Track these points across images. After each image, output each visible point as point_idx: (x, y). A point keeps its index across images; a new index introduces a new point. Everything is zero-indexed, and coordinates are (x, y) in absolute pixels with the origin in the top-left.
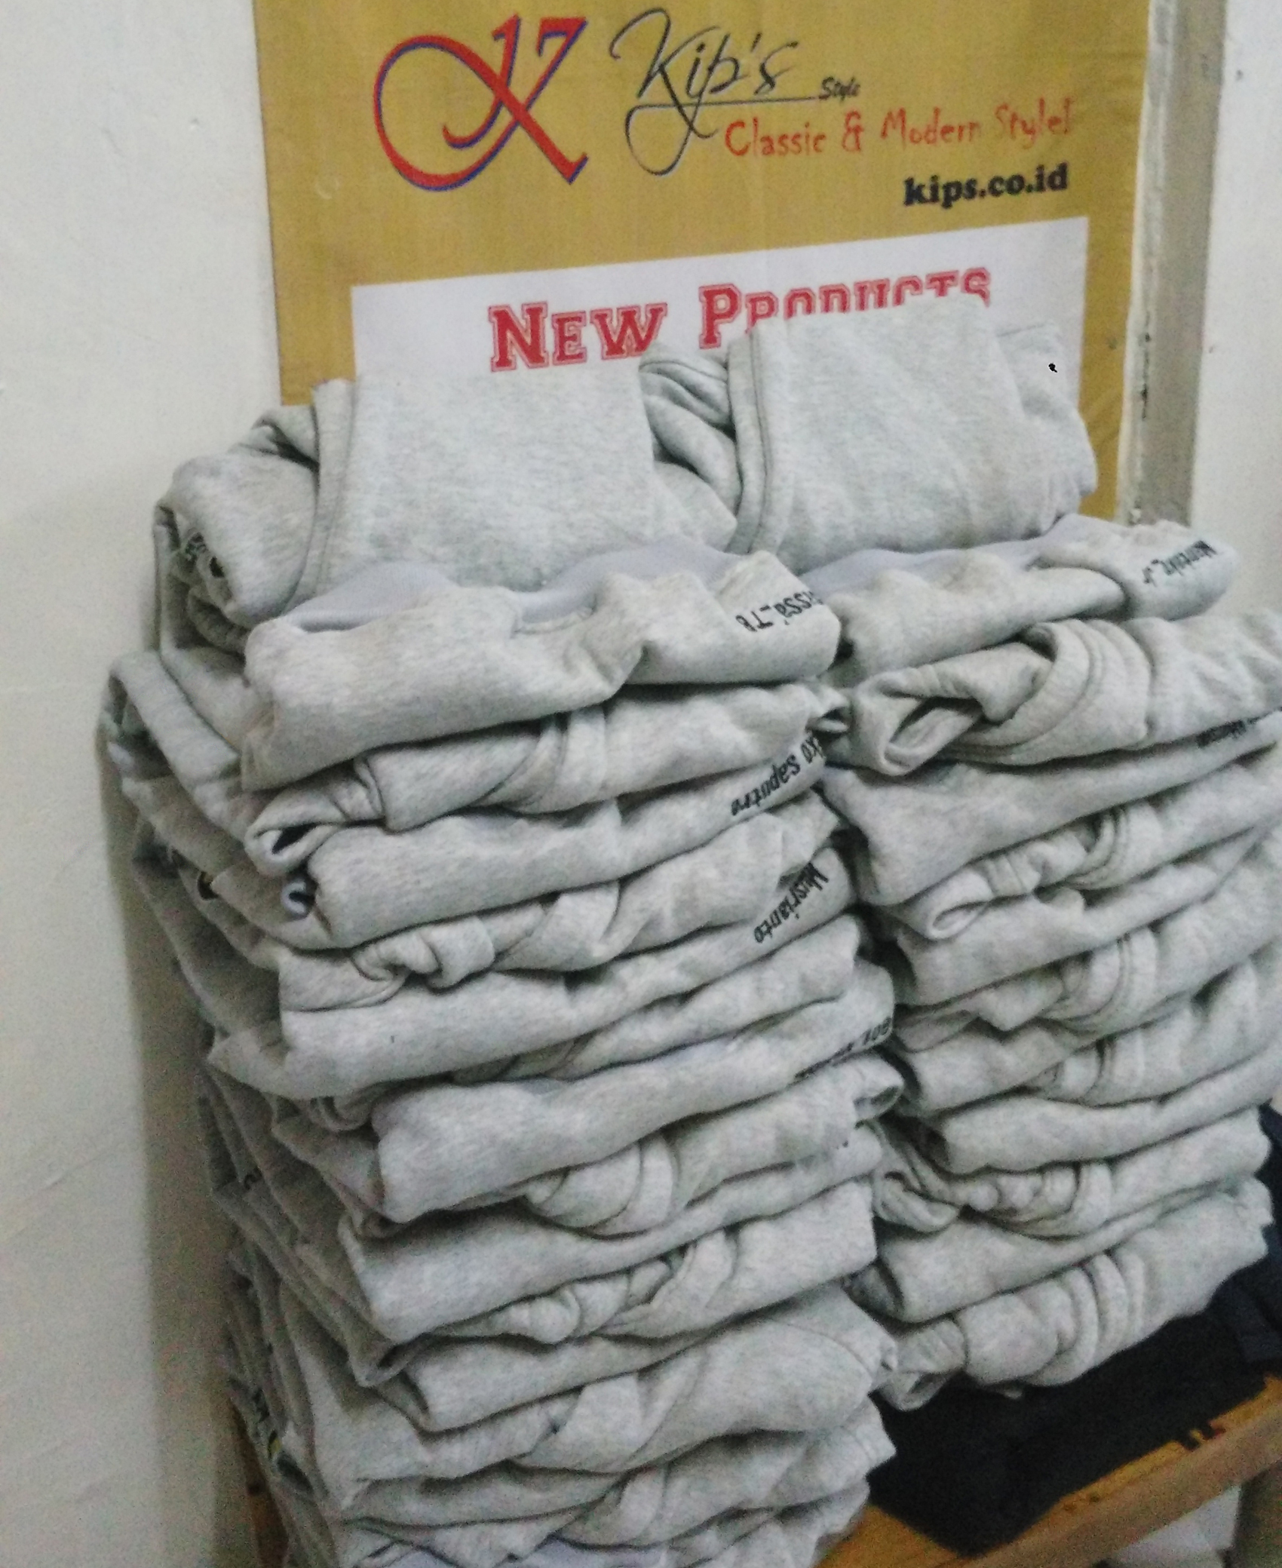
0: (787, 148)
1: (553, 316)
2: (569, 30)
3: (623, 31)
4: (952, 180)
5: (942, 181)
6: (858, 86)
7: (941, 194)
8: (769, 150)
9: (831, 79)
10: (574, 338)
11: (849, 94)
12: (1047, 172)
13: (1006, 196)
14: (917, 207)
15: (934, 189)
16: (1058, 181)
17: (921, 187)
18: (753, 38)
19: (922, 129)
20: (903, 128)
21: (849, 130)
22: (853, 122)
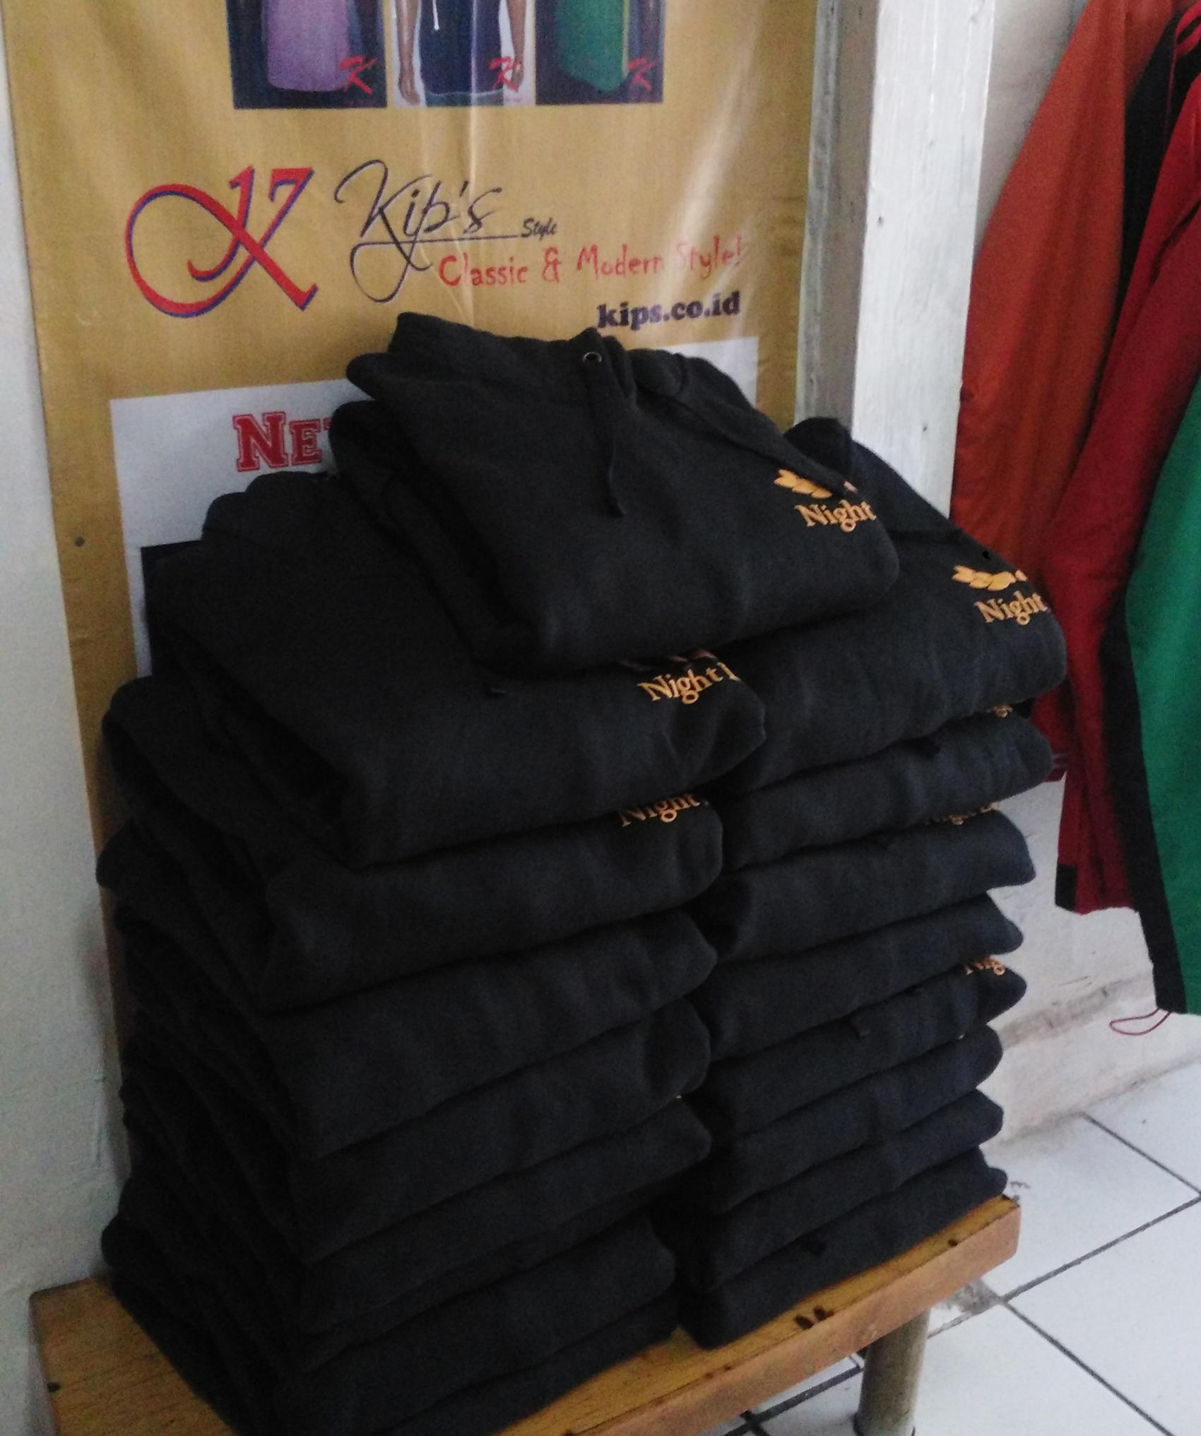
0: (494, 278)
1: (291, 423)
2: (298, 179)
3: (345, 180)
4: (640, 304)
5: (630, 308)
6: (555, 226)
7: (630, 318)
8: (478, 281)
9: (531, 220)
10: (310, 442)
11: (548, 234)
12: (723, 299)
13: (686, 318)
15: (624, 314)
16: (731, 306)
17: (613, 312)
18: (460, 186)
19: (614, 263)
20: (596, 262)
21: (548, 263)
22: (552, 257)
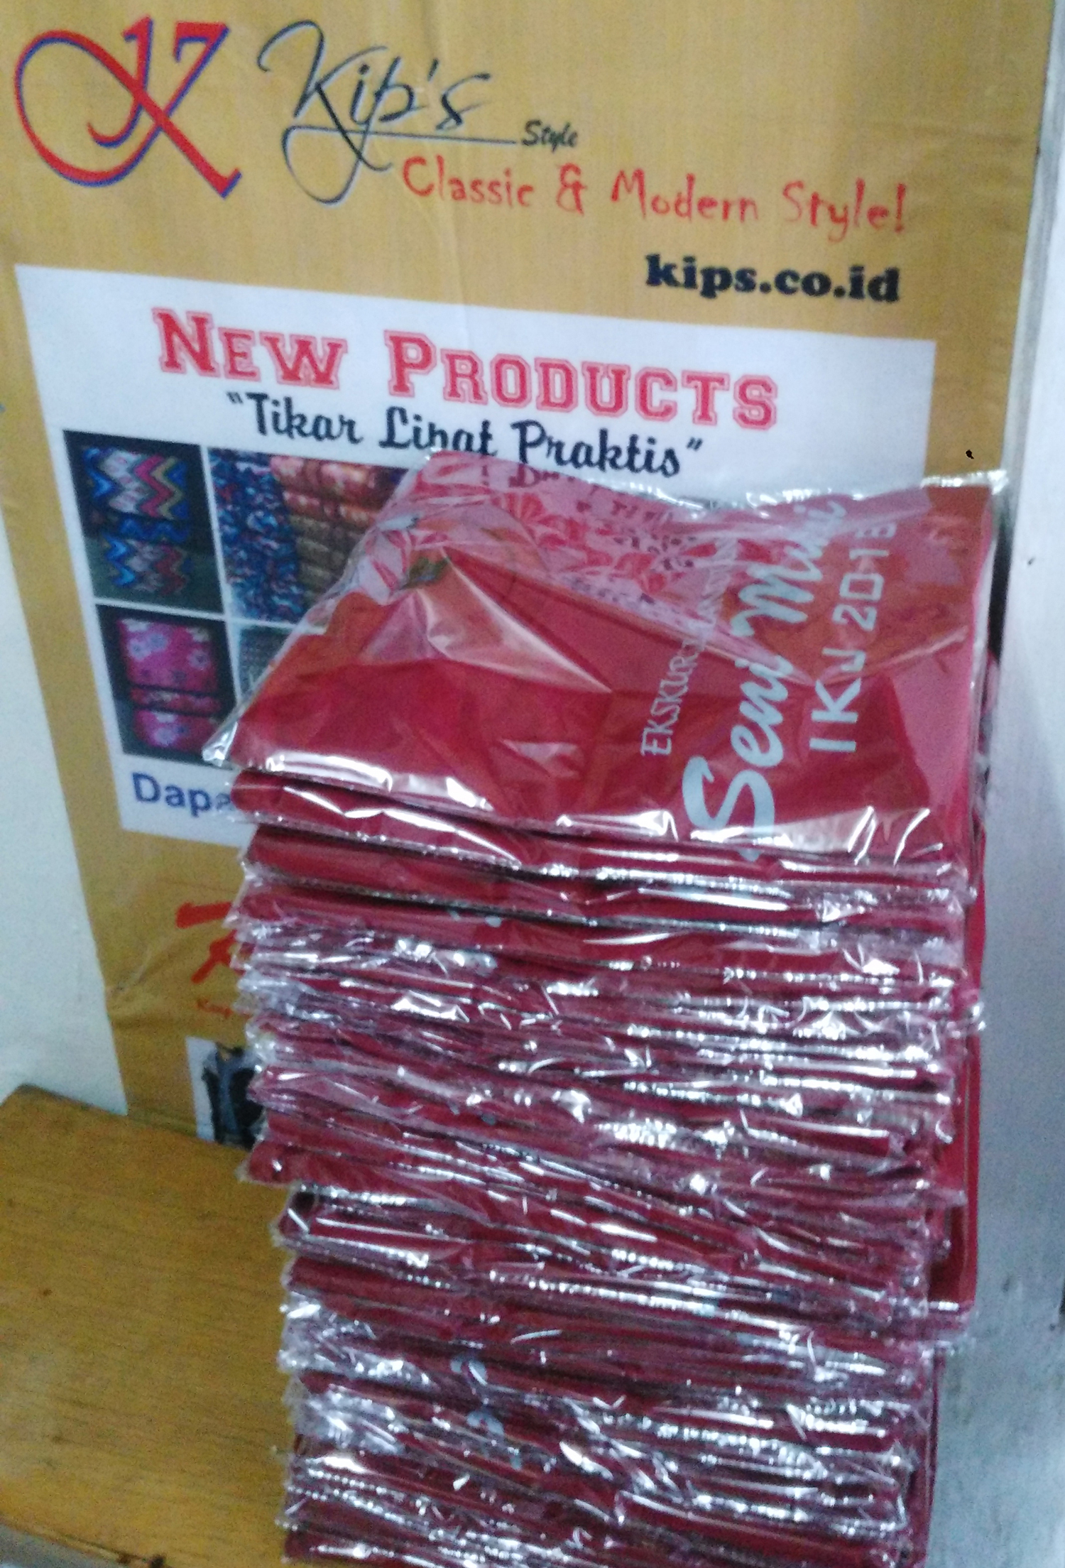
0: (482, 196)
1: (220, 329)
2: (212, 36)
4: (717, 263)
5: (700, 265)
6: (575, 135)
7: (699, 280)
8: (459, 194)
9: (538, 123)
10: (244, 355)
11: (563, 143)
12: (868, 275)
13: (801, 296)
14: (663, 290)
15: (690, 273)
16: (883, 289)
17: (670, 267)
18: (428, 65)
19: (672, 199)
20: (642, 193)
21: (565, 186)
22: (571, 177)
